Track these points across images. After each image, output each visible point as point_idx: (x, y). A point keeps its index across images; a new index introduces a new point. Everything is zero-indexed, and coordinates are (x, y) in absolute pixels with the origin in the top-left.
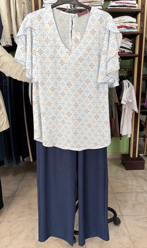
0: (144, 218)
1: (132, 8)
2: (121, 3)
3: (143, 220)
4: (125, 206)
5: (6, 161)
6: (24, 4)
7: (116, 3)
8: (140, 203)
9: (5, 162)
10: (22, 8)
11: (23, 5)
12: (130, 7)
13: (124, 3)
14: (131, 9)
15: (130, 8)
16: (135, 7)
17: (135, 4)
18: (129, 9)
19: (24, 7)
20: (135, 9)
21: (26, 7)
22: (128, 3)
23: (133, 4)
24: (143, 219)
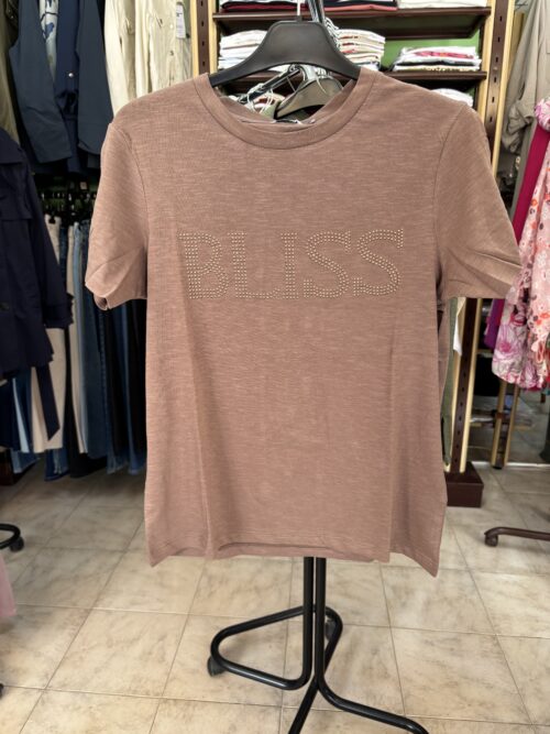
0: (447, 639)
1: (461, 68)
2: (432, 54)
3: (442, 645)
4: (404, 605)
5: (112, 459)
6: (172, 53)
7: (418, 54)
8: (446, 599)
9: (109, 462)
10: (168, 66)
11: (169, 58)
12: (457, 64)
13: (439, 54)
14: (458, 71)
15: (455, 68)
16: (471, 65)
17: (471, 57)
18: (454, 71)
19: (172, 64)
20: (471, 71)
21: (177, 62)
22: (450, 55)
23: (466, 57)
24: (444, 641)
